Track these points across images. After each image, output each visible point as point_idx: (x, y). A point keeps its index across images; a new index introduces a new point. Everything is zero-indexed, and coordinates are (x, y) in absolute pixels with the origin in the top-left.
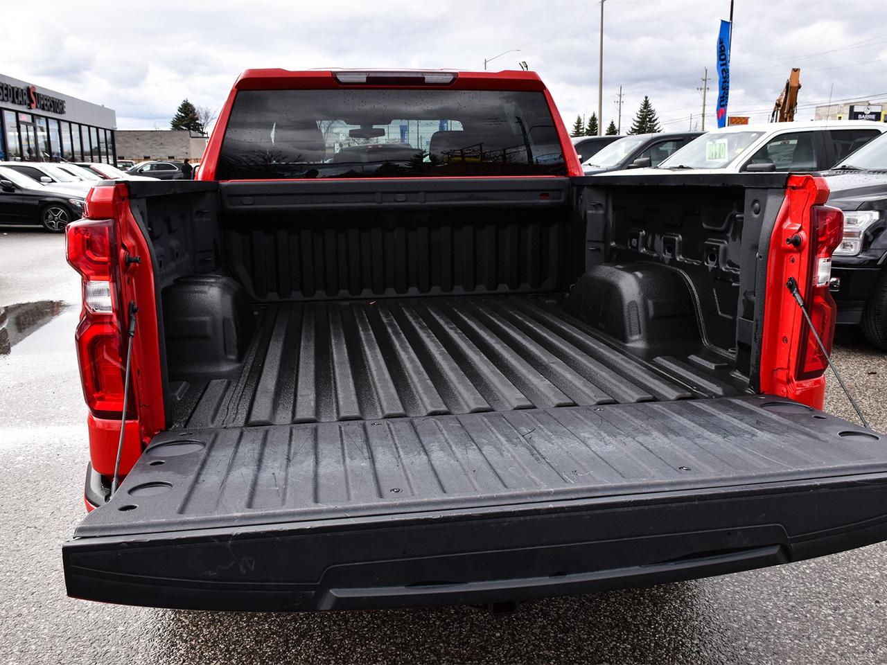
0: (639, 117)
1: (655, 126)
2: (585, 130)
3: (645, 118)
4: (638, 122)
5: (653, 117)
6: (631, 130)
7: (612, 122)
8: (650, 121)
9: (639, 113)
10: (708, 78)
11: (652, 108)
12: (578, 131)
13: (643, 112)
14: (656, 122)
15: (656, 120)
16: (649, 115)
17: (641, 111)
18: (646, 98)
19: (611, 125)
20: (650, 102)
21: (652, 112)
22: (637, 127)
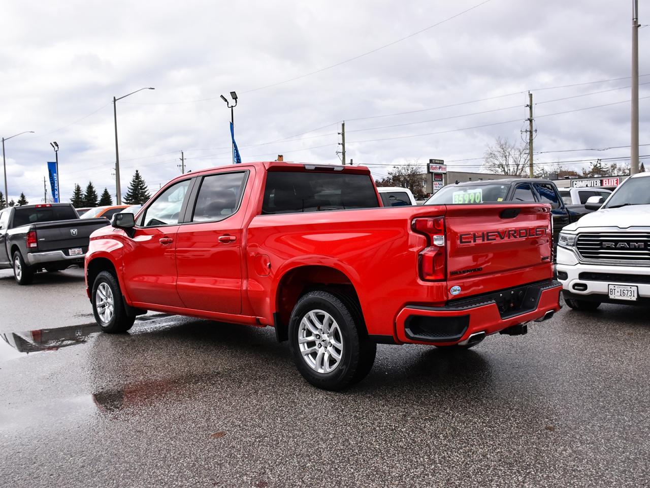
0: (132, 186)
1: (145, 192)
2: (84, 196)
3: (138, 187)
4: (131, 189)
5: (143, 186)
6: (127, 195)
7: (106, 190)
8: (141, 189)
9: (132, 183)
10: (184, 158)
11: (142, 179)
12: (78, 196)
13: (135, 182)
14: (146, 190)
15: (146, 188)
16: (140, 184)
17: (134, 181)
18: (137, 171)
19: (105, 192)
20: (140, 175)
21: (142, 182)
22: (131, 193)
